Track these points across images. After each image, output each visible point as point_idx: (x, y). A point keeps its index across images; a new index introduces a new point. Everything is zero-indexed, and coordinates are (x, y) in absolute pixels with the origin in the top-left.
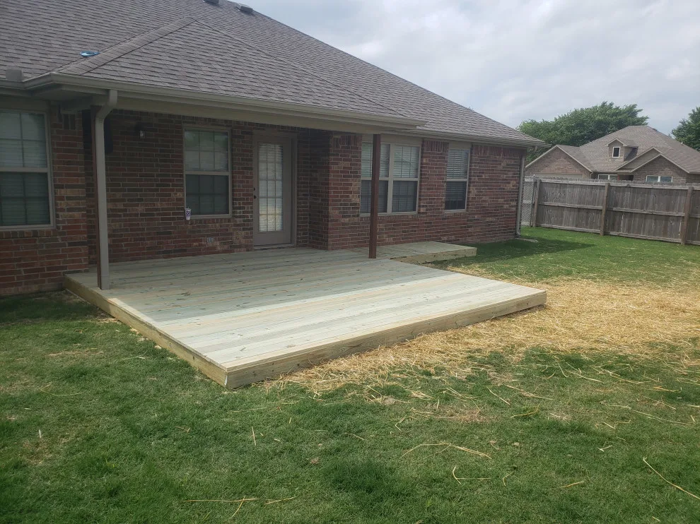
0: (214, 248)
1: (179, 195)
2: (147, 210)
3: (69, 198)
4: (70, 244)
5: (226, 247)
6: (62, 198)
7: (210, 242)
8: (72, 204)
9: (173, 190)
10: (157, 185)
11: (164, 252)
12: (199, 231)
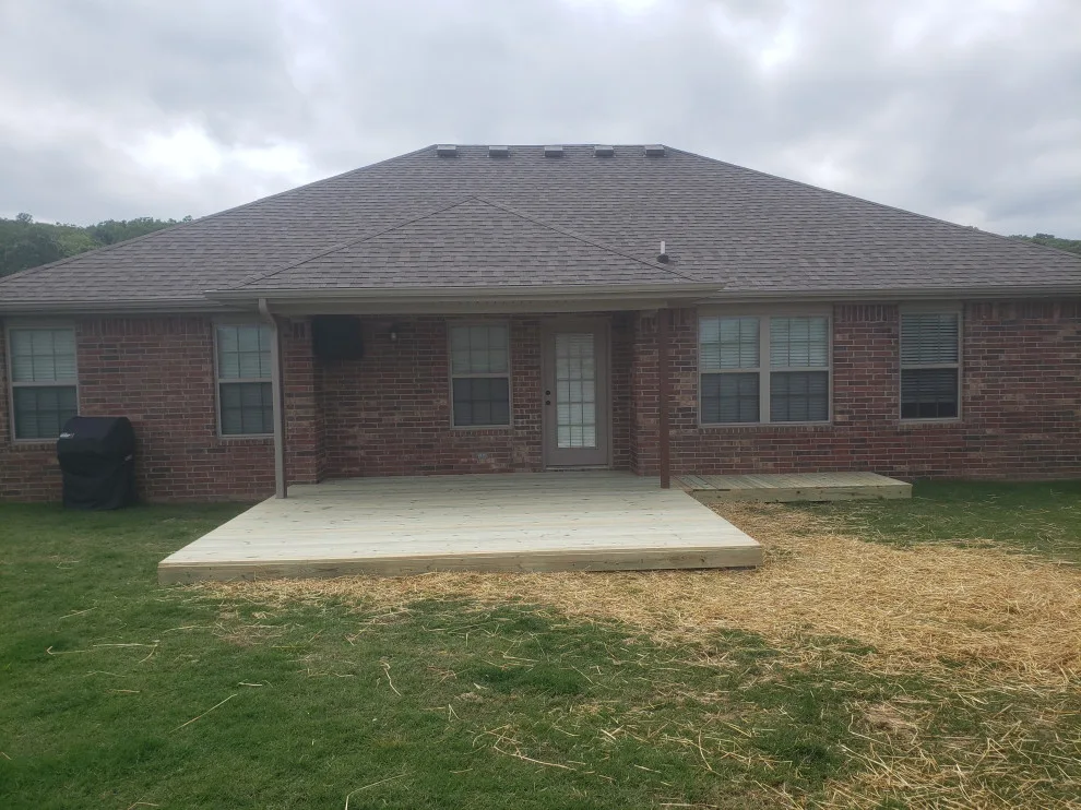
0: (488, 465)
1: (443, 402)
2: (406, 419)
3: (298, 407)
4: (299, 454)
5: (504, 465)
6: (290, 407)
7: (482, 458)
8: (301, 413)
9: (434, 397)
10: (417, 392)
11: (423, 468)
12: (468, 446)
